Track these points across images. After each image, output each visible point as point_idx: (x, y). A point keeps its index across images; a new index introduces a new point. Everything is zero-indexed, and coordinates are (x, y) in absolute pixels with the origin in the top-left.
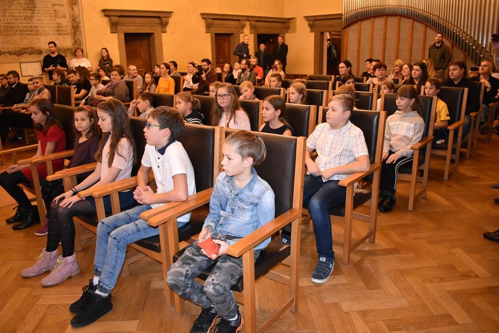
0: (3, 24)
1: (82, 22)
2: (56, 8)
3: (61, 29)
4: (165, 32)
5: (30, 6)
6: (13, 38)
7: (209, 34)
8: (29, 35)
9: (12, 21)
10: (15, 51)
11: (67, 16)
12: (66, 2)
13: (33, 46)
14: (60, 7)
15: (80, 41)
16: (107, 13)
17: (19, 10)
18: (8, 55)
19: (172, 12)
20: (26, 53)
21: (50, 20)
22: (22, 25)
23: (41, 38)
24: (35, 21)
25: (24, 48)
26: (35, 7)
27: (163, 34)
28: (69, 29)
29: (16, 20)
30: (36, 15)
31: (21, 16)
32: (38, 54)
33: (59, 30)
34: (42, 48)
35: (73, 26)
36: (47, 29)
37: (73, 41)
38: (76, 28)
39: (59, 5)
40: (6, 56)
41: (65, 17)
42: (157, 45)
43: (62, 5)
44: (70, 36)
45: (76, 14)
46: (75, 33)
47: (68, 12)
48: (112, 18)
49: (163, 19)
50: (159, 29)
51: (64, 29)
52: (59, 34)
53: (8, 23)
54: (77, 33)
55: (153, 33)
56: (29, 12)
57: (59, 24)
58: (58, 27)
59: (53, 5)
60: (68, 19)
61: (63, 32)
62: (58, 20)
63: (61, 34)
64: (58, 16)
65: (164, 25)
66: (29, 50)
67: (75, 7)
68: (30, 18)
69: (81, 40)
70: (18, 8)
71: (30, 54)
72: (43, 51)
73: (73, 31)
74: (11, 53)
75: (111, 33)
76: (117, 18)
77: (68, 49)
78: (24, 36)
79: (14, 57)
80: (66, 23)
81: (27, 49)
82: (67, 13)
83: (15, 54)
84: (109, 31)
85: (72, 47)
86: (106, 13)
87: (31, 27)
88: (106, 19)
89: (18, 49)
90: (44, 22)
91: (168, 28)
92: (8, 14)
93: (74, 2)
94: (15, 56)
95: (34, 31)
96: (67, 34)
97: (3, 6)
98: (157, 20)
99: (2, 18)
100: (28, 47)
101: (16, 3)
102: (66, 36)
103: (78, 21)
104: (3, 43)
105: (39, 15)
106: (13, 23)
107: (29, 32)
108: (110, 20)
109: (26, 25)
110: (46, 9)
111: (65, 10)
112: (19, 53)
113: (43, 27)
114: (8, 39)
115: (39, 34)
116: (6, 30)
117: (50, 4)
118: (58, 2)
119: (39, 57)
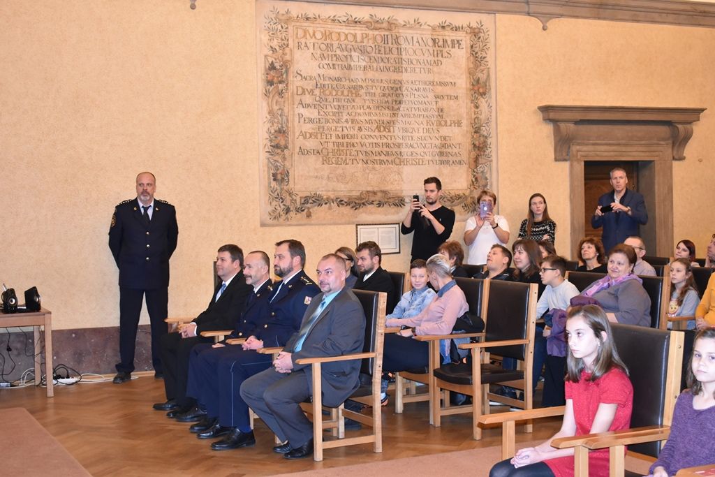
0: (334, 139)
1: (493, 134)
2: (443, 103)
3: (449, 150)
4: (682, 159)
5: (390, 99)
6: (350, 169)
8: (382, 162)
9: (352, 132)
10: (350, 198)
11: (465, 122)
12: (464, 91)
13: (388, 188)
14: (452, 102)
15: (486, 179)
16: (552, 115)
17: (369, 107)
18: (334, 205)
19: (703, 110)
20: (372, 203)
21: (428, 131)
22: (371, 140)
23: (406, 170)
24: (397, 131)
25: (368, 192)
26: (400, 103)
27: (676, 164)
28: (465, 152)
29: (360, 129)
30: (400, 119)
31: (370, 122)
32: (395, 205)
33: (444, 153)
34: (404, 193)
35: (474, 145)
36: (419, 150)
37: (471, 178)
38: (480, 148)
39: (449, 97)
40: (330, 208)
41: (459, 124)
42: (659, 190)
43: (456, 98)
44: (465, 167)
45: (483, 117)
46: (476, 160)
47: (468, 113)
48: (562, 125)
49: (680, 126)
50: (668, 151)
51: (455, 150)
52: (442, 162)
53: (343, 137)
54: (481, 160)
55: (651, 162)
56: (387, 112)
57: (445, 138)
58: (444, 146)
59: (437, 97)
60: (464, 128)
61: (451, 159)
62: (445, 131)
63: (448, 162)
64: (446, 122)
65: (679, 140)
66: (379, 197)
67: (482, 102)
68: (387, 126)
69: (488, 176)
70: (367, 103)
71: (379, 205)
72: (407, 200)
73: (473, 154)
74: (340, 202)
75: (556, 160)
76: (572, 126)
77: (459, 197)
78: (370, 165)
79: (346, 210)
80: (460, 136)
81: (375, 193)
82: (465, 115)
83: (348, 204)
84: (553, 156)
85: (467, 193)
86: (549, 113)
87: (388, 146)
88: (548, 129)
89: (355, 194)
90: (415, 135)
91: (690, 150)
92: (345, 117)
93: (481, 90)
94: (349, 207)
95: (392, 156)
96: (460, 163)
97: (338, 100)
98: (663, 130)
99: (333, 125)
100: (376, 189)
101: (362, 92)
102: (457, 167)
103: (485, 133)
104: (328, 178)
105: (406, 119)
106: (352, 137)
107: (383, 157)
108: (557, 131)
109: (379, 141)
110: (421, 106)
111: (461, 108)
112: (357, 203)
113: (412, 146)
114: (340, 171)
115: (402, 162)
116: (338, 152)
117: (431, 96)
118: (448, 90)
119: (397, 213)
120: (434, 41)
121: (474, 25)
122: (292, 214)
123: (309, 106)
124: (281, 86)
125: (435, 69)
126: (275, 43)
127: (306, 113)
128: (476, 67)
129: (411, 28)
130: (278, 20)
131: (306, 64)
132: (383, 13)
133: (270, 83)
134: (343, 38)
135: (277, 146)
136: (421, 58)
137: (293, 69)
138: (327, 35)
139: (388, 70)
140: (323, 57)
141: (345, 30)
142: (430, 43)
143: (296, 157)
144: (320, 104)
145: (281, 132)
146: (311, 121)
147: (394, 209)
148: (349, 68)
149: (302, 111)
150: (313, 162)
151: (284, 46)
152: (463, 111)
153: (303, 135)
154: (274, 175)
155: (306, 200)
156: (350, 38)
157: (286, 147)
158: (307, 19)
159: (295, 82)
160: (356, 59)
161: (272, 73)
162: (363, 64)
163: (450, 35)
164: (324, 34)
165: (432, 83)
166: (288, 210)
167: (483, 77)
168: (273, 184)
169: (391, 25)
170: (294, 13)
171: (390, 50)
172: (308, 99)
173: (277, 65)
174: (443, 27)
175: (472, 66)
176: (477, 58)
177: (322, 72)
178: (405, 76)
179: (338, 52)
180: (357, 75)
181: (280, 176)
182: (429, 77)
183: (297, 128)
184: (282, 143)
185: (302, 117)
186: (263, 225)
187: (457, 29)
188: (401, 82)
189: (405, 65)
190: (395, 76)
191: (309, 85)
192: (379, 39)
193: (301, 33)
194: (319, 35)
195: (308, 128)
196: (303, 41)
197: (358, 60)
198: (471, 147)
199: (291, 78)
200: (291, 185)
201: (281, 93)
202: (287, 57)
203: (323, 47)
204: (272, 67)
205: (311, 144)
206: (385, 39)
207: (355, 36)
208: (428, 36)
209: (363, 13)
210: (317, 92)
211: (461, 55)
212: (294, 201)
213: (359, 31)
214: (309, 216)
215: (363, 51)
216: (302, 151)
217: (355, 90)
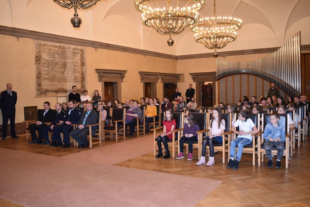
0: (51, 75)
1: (86, 75)
2: (75, 67)
4: (123, 82)
5: (64, 66)
6: (55, 83)
7: (142, 83)
8: (62, 81)
9: (55, 74)
10: (55, 90)
11: (80, 72)
12: (80, 65)
13: (64, 88)
14: (77, 67)
17: (59, 68)
18: (52, 92)
19: (127, 71)
20: (60, 92)
21: (72, 74)
22: (60, 76)
23: (68, 83)
24: (65, 74)
25: (59, 89)
26: (66, 67)
27: (122, 83)
29: (57, 73)
30: (66, 71)
31: (59, 71)
32: (65, 92)
33: (75, 80)
35: (82, 78)
37: (81, 85)
38: (83, 78)
39: (77, 66)
40: (51, 93)
42: (118, 89)
43: (78, 66)
44: (80, 83)
45: (84, 71)
46: (82, 81)
47: (81, 70)
48: (101, 73)
49: (123, 74)
50: (120, 80)
51: (78, 79)
52: (75, 82)
53: (54, 75)
54: (83, 81)
55: (117, 82)
56: (63, 69)
57: (76, 76)
58: (75, 78)
59: (74, 66)
61: (77, 81)
62: (76, 74)
64: (76, 72)
65: (122, 77)
66: (62, 90)
67: (83, 67)
68: (63, 73)
69: (85, 85)
70: (59, 67)
71: (62, 92)
72: (68, 91)
73: (82, 80)
74: (53, 91)
76: (102, 74)
77: (79, 90)
78: (60, 82)
79: (54, 93)
80: (79, 75)
81: (61, 89)
83: (55, 92)
84: (98, 81)
85: (81, 89)
87: (64, 77)
88: (97, 74)
89: (57, 89)
90: (69, 75)
91: (124, 80)
92: (54, 70)
93: (83, 65)
94: (55, 93)
95: (64, 80)
96: (79, 82)
97: (52, 66)
98: (119, 75)
99: (51, 72)
100: (61, 88)
101: (58, 64)
102: (78, 83)
103: (84, 75)
104: (50, 85)
105: (67, 71)
106: (56, 75)
107: (62, 80)
108: (99, 75)
109: (61, 76)
110: (71, 68)
111: (79, 69)
112: (57, 92)
113: (69, 78)
114: (53, 84)
115: (67, 82)
116: (52, 79)
117: (73, 65)
118: (76, 64)
119: (66, 94)
120: (73, 52)
121: (81, 49)
122: (42, 94)
123: (46, 67)
124: (39, 62)
125: (74, 59)
126: (38, 51)
127: (45, 69)
128: (82, 59)
129: (68, 49)
130: (38, 45)
131: (45, 56)
132: (62, 45)
133: (36, 61)
134: (53, 50)
135: (38, 77)
136: (70, 56)
137: (42, 57)
138: (50, 49)
139: (63, 59)
140: (49, 55)
141: (54, 48)
142: (72, 52)
143: (43, 80)
144: (48, 67)
145: (39, 73)
146: (46, 71)
147: (65, 93)
148: (55, 58)
149: (44, 68)
150: (47, 81)
151: (39, 52)
152: (80, 69)
153: (44, 74)
154: (38, 84)
155: (45, 91)
156: (55, 50)
157: (40, 77)
158: (45, 45)
159: (42, 61)
160: (56, 56)
161: (37, 58)
162: (58, 57)
163: (77, 51)
164: (49, 49)
165: (73, 62)
166: (41, 93)
167: (83, 61)
168: (38, 87)
169: (64, 48)
170: (42, 43)
171: (64, 54)
172: (45, 65)
173: (38, 56)
174: (75, 49)
175: (81, 59)
176: (82, 57)
177: (48, 58)
178: (67, 61)
179: (52, 54)
180: (57, 60)
181: (39, 85)
182: (72, 61)
183: (43, 73)
184: (40, 76)
185: (44, 70)
186: (36, 97)
187: (78, 50)
188: (66, 62)
189: (67, 58)
190: (65, 60)
191: (46, 62)
192: (61, 51)
193: (43, 48)
194: (48, 49)
195: (45, 72)
196: (44, 50)
197: (57, 56)
198: (81, 78)
199: (41, 60)
200: (42, 87)
201: (39, 64)
202: (40, 54)
203: (49, 52)
204: (37, 57)
205: (46, 77)
206: (63, 51)
207: (56, 50)
208: (72, 51)
209: (58, 44)
210: (47, 63)
211: (79, 56)
212: (42, 91)
213: (57, 49)
214: (46, 95)
215: (58, 54)
216: (44, 79)
217: (56, 64)
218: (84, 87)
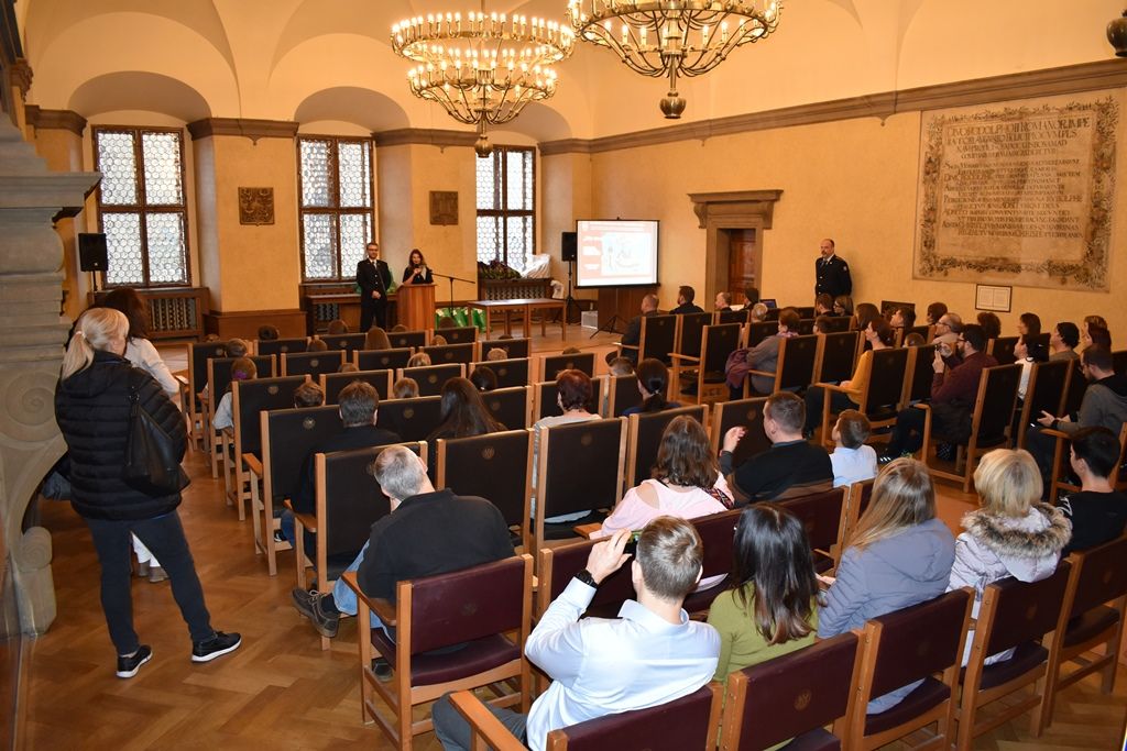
0: (969, 214)
1: (1114, 209)
2: (1062, 180)
3: (1067, 223)
5: (1016, 179)
6: (979, 238)
8: (1005, 234)
9: (982, 209)
10: (977, 262)
11: (1085, 197)
12: (1087, 167)
13: (1008, 256)
14: (1073, 179)
15: (1102, 251)
17: (998, 187)
18: (964, 267)
20: (994, 268)
21: (1048, 206)
22: (997, 215)
24: (1020, 208)
25: (991, 258)
26: (1025, 182)
28: (1082, 225)
29: (989, 206)
30: (1023, 196)
31: (997, 200)
32: (1012, 271)
33: (1061, 228)
34: (1021, 261)
35: (1092, 218)
36: (1039, 224)
37: (1086, 250)
38: (1098, 222)
39: (1071, 174)
40: (961, 270)
41: (1079, 199)
43: (1078, 174)
44: (1081, 239)
45: (1104, 191)
46: (1093, 234)
47: (1089, 189)
51: (1072, 224)
52: (1059, 235)
53: (976, 213)
54: (1098, 234)
56: (1013, 190)
57: (1063, 213)
58: (1062, 219)
59: (1060, 175)
60: (1084, 202)
61: (1068, 231)
62: (1065, 206)
63: (1064, 235)
64: (1066, 197)
66: (1000, 263)
67: (1105, 177)
68: (1012, 203)
69: (1104, 249)
70: (997, 184)
71: (1000, 270)
72: (1023, 267)
73: (1091, 228)
74: (969, 265)
77: (1072, 268)
78: (995, 236)
79: (973, 272)
80: (1078, 211)
81: (997, 259)
82: (1085, 191)
83: (975, 267)
87: (1011, 220)
89: (981, 259)
90: (1036, 209)
92: (979, 196)
93: (1105, 165)
94: (975, 270)
95: (1015, 228)
96: (1076, 236)
97: (974, 183)
99: (969, 203)
100: (998, 256)
101: (993, 175)
102: (1072, 240)
103: (1105, 207)
104: (963, 246)
105: (1029, 196)
106: (983, 212)
107: (1006, 229)
109: (1004, 216)
110: (1043, 184)
111: (1083, 184)
112: (982, 267)
113: (1031, 219)
114: (971, 241)
115: (1022, 234)
116: (971, 226)
117: (1053, 173)
118: (1071, 168)
119: (1014, 277)
120: (1060, 123)
121: (1103, 101)
122: (935, 272)
123: (953, 188)
124: (935, 175)
125: (1060, 149)
126: (933, 143)
127: (951, 195)
128: (1102, 142)
129: (1040, 114)
130: (936, 125)
131: (953, 156)
132: (1015, 105)
133: (928, 173)
134: (982, 131)
135: (928, 221)
136: (1047, 140)
137: (944, 161)
138: (970, 131)
139: (1016, 154)
140: (965, 149)
141: (984, 124)
142: (1057, 125)
143: (941, 228)
144: (960, 188)
145: (932, 210)
146: (953, 200)
147: (1011, 274)
148: (985, 155)
149: (947, 193)
150: (953, 232)
151: (939, 144)
152: (1084, 187)
153: (947, 212)
154: (925, 242)
155: (945, 262)
156: (988, 130)
157: (934, 221)
158: (956, 120)
159: (944, 171)
160: (990, 147)
161: (930, 165)
162: (996, 151)
163: (1076, 115)
164: (967, 131)
165: (1056, 162)
166: (932, 269)
167: (1107, 151)
168: (924, 249)
169: (1023, 114)
170: (947, 118)
171: (1020, 136)
172: (952, 183)
173: (933, 159)
174: (1071, 109)
175: (1097, 141)
176: (1103, 134)
177: (964, 161)
178: (1030, 158)
179: (977, 144)
180: (991, 160)
181: (929, 243)
182: (1053, 157)
183: (944, 206)
184: (932, 218)
185: (947, 196)
186: (914, 278)
187: (1085, 108)
188: (1026, 164)
189: (1031, 148)
190: (1021, 159)
191: (954, 172)
192: (1011, 128)
193: (951, 132)
194: (964, 132)
195: (951, 206)
196: (952, 138)
197: (993, 148)
198: (1089, 221)
199: (942, 168)
200: (936, 250)
201: (934, 180)
202: (940, 152)
203: (966, 141)
204: (930, 161)
205: (952, 219)
206: (1016, 128)
207: (991, 128)
208: (1055, 119)
209: (998, 108)
210: (959, 177)
211: (1087, 133)
212: (936, 262)
213: (995, 124)
214: (946, 274)
215: (997, 140)
216: (946, 225)
217: (988, 174)
218: (1101, 258)
